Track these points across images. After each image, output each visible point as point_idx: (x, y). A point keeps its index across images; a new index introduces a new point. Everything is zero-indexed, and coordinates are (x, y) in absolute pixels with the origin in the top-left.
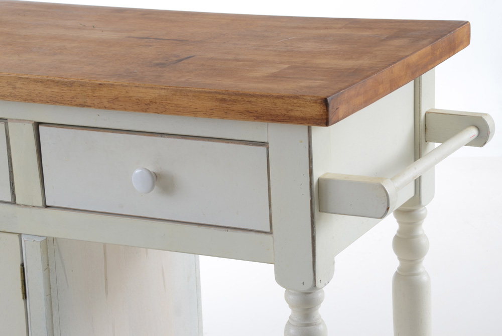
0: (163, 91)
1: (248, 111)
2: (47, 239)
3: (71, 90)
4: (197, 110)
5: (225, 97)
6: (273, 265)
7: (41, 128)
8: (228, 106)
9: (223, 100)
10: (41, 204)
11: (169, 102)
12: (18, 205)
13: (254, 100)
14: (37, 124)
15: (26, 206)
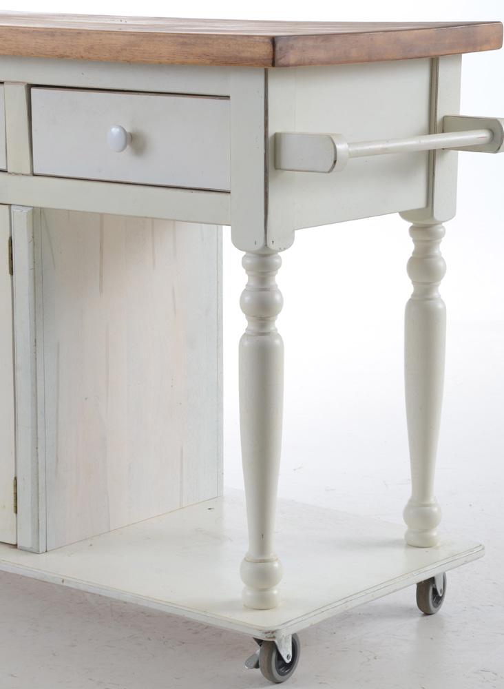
0: (133, 37)
1: (205, 54)
2: (34, 209)
3: (53, 40)
4: (161, 55)
5: (186, 40)
6: (230, 227)
7: (33, 90)
8: (188, 50)
9: (184, 44)
10: (28, 172)
11: (137, 48)
12: (10, 173)
13: (210, 42)
14: (30, 87)
15: (17, 174)
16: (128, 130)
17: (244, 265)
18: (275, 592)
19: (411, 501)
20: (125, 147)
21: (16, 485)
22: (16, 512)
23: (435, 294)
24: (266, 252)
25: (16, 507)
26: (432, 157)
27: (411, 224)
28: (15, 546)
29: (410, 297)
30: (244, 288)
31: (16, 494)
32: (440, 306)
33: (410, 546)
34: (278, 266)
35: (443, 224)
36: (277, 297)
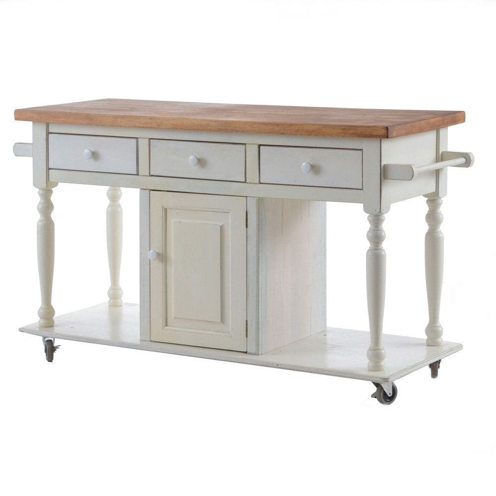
2: (259, 198)
3: (278, 128)
5: (345, 128)
6: (363, 204)
7: (261, 147)
8: (346, 132)
9: (344, 129)
10: (258, 182)
12: (247, 183)
13: (357, 128)
14: (260, 146)
15: (251, 183)
16: (312, 164)
17: (368, 220)
18: (383, 364)
19: (428, 325)
20: (310, 171)
21: (247, 324)
22: (247, 337)
23: (439, 230)
25: (247, 334)
26: (437, 172)
27: (427, 199)
28: (246, 352)
29: (427, 231)
30: (369, 229)
31: (247, 328)
32: (441, 235)
33: (428, 345)
34: (384, 220)
35: (442, 199)
36: (383, 234)
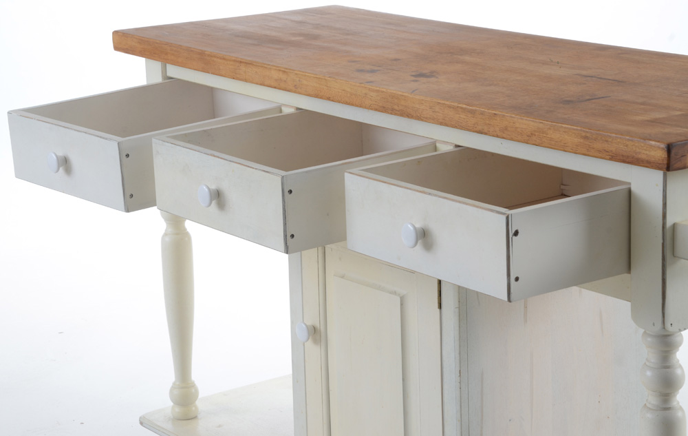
3: (473, 117)
5: (588, 135)
9: (586, 138)
16: (418, 226)
24: (666, 333)
